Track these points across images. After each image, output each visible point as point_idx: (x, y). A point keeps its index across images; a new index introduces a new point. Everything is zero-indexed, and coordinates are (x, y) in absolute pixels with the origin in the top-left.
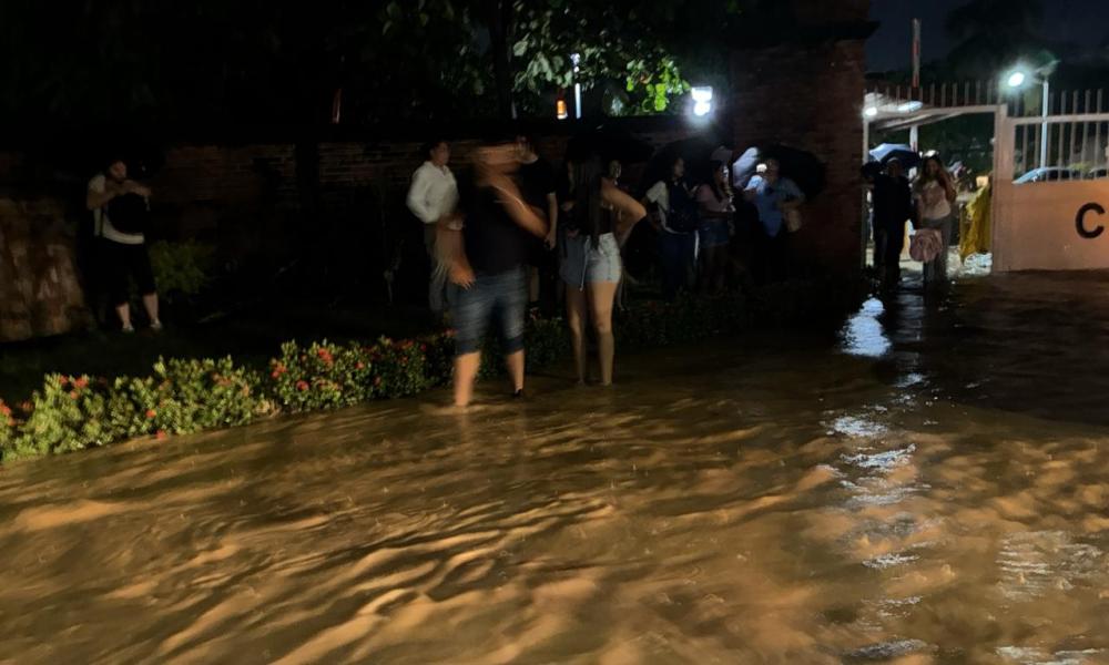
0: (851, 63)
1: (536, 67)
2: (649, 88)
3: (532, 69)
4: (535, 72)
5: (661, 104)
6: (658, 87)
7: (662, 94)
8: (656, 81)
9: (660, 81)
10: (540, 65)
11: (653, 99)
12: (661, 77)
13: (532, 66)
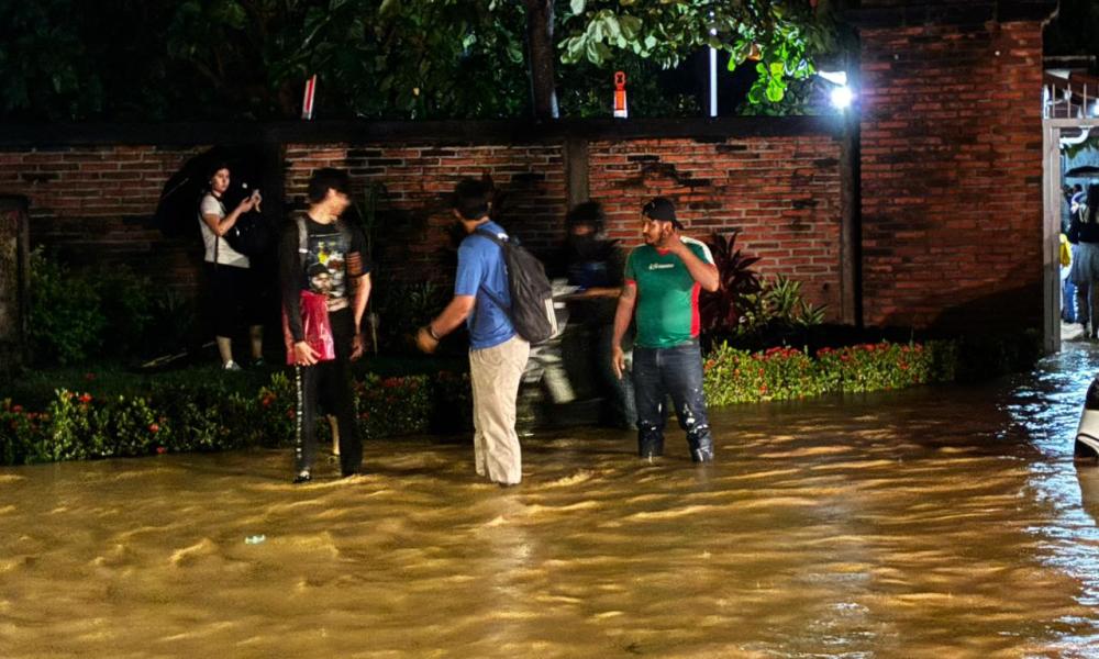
0: (1023, 53)
1: (599, 30)
2: (759, 68)
3: (593, 32)
4: (599, 38)
5: (776, 93)
6: (773, 67)
7: (778, 78)
8: (771, 58)
9: (776, 59)
10: (606, 27)
11: (766, 86)
12: (777, 53)
13: (595, 27)
